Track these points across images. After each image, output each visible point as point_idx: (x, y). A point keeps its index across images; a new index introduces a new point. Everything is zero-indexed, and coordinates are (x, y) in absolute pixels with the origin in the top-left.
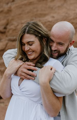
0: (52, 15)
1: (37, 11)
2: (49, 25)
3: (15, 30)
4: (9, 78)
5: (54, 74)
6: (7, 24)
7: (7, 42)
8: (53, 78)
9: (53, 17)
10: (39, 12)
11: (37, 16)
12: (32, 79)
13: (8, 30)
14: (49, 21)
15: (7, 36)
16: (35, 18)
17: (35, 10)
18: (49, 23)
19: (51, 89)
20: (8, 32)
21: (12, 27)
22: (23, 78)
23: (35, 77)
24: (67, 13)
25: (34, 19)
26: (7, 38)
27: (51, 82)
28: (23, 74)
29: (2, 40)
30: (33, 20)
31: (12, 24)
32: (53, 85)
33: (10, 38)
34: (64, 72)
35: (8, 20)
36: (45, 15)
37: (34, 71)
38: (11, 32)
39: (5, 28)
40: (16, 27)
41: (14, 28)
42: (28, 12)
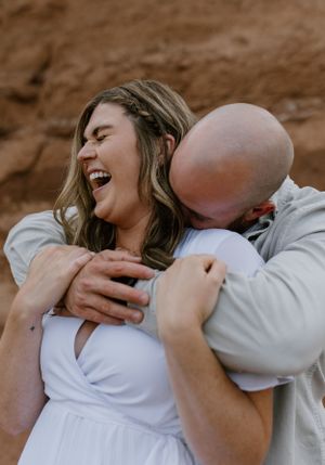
0: (237, 31)
1: (176, 12)
2: (224, 73)
3: (77, 89)
4: (33, 329)
5: (221, 290)
6: (46, 65)
7: (40, 138)
8: (216, 307)
9: (243, 41)
10: (182, 19)
11: (172, 33)
12: (131, 319)
13: (46, 88)
14: (224, 59)
15: (41, 116)
16: (167, 41)
17: (166, 9)
18: (222, 66)
19: (211, 356)
20: (48, 96)
21: (67, 77)
22: (95, 320)
23: (145, 310)
24: (300, 27)
25: (162, 45)
26: (44, 125)
27: (209, 325)
28: (93, 300)
29: (21, 133)
30: (155, 50)
31: (67, 66)
32: (221, 335)
33: (54, 122)
34: (267, 278)
35: (49, 48)
36: (208, 32)
37: (140, 284)
38: (59, 98)
39: (36, 81)
40: (82, 77)
41: (74, 82)
42: (136, 18)
